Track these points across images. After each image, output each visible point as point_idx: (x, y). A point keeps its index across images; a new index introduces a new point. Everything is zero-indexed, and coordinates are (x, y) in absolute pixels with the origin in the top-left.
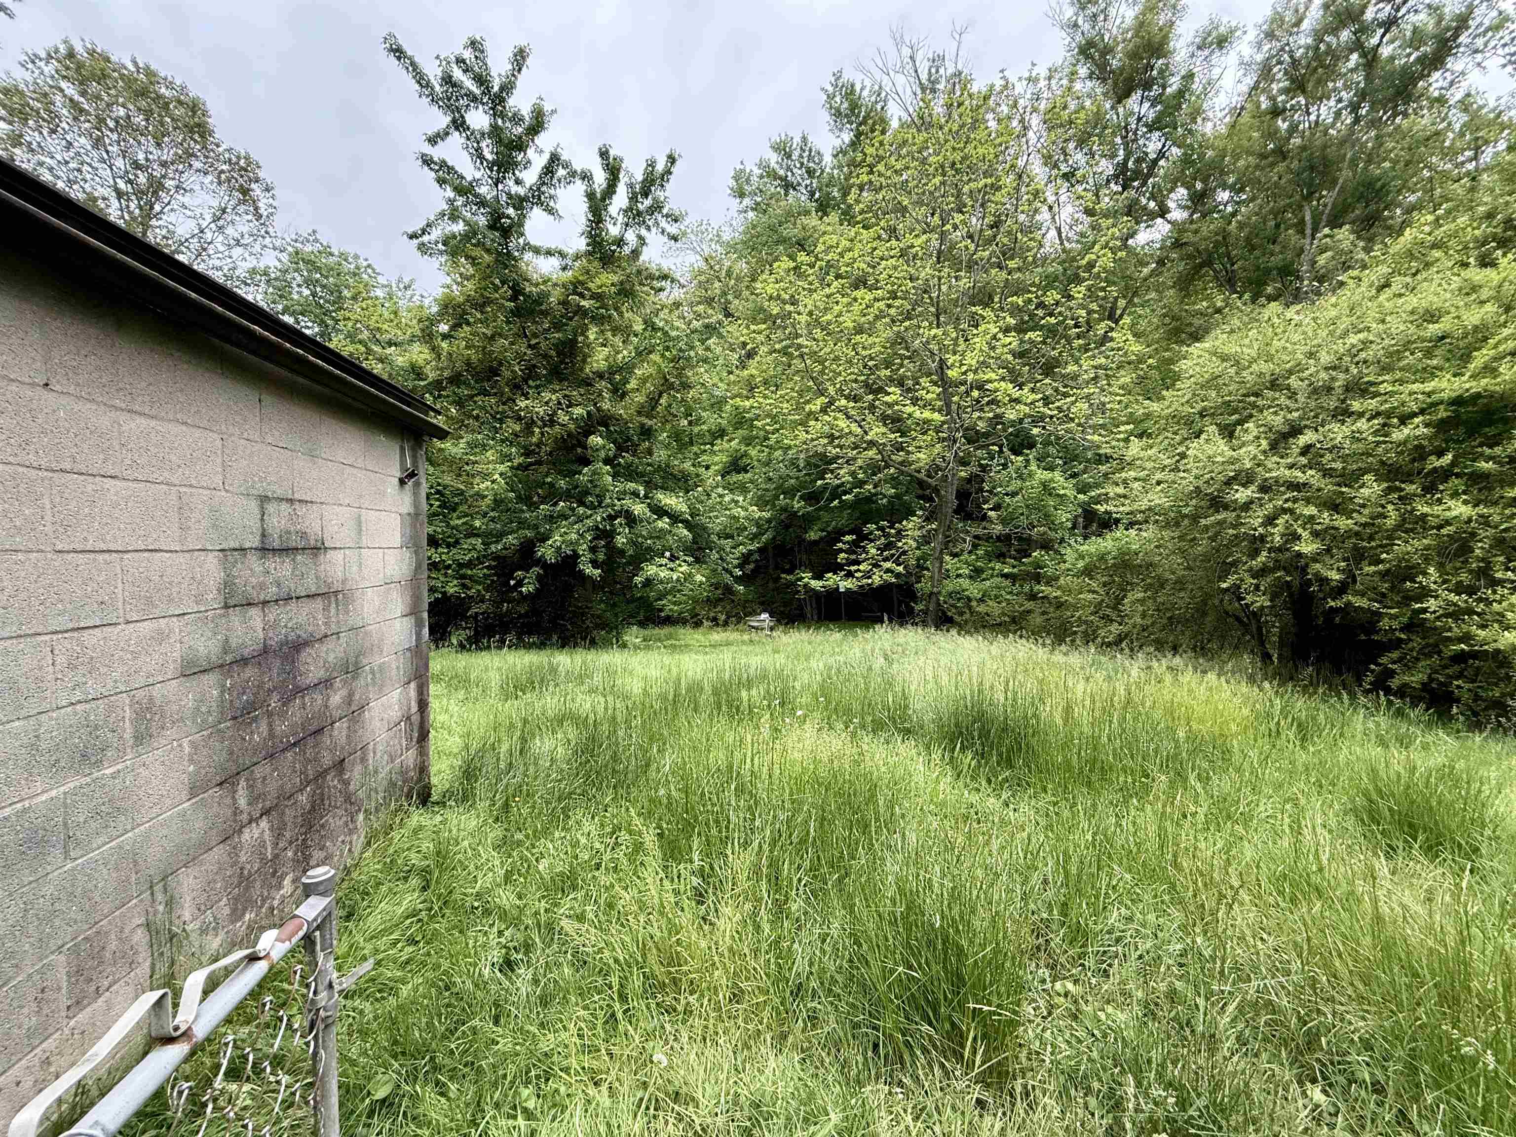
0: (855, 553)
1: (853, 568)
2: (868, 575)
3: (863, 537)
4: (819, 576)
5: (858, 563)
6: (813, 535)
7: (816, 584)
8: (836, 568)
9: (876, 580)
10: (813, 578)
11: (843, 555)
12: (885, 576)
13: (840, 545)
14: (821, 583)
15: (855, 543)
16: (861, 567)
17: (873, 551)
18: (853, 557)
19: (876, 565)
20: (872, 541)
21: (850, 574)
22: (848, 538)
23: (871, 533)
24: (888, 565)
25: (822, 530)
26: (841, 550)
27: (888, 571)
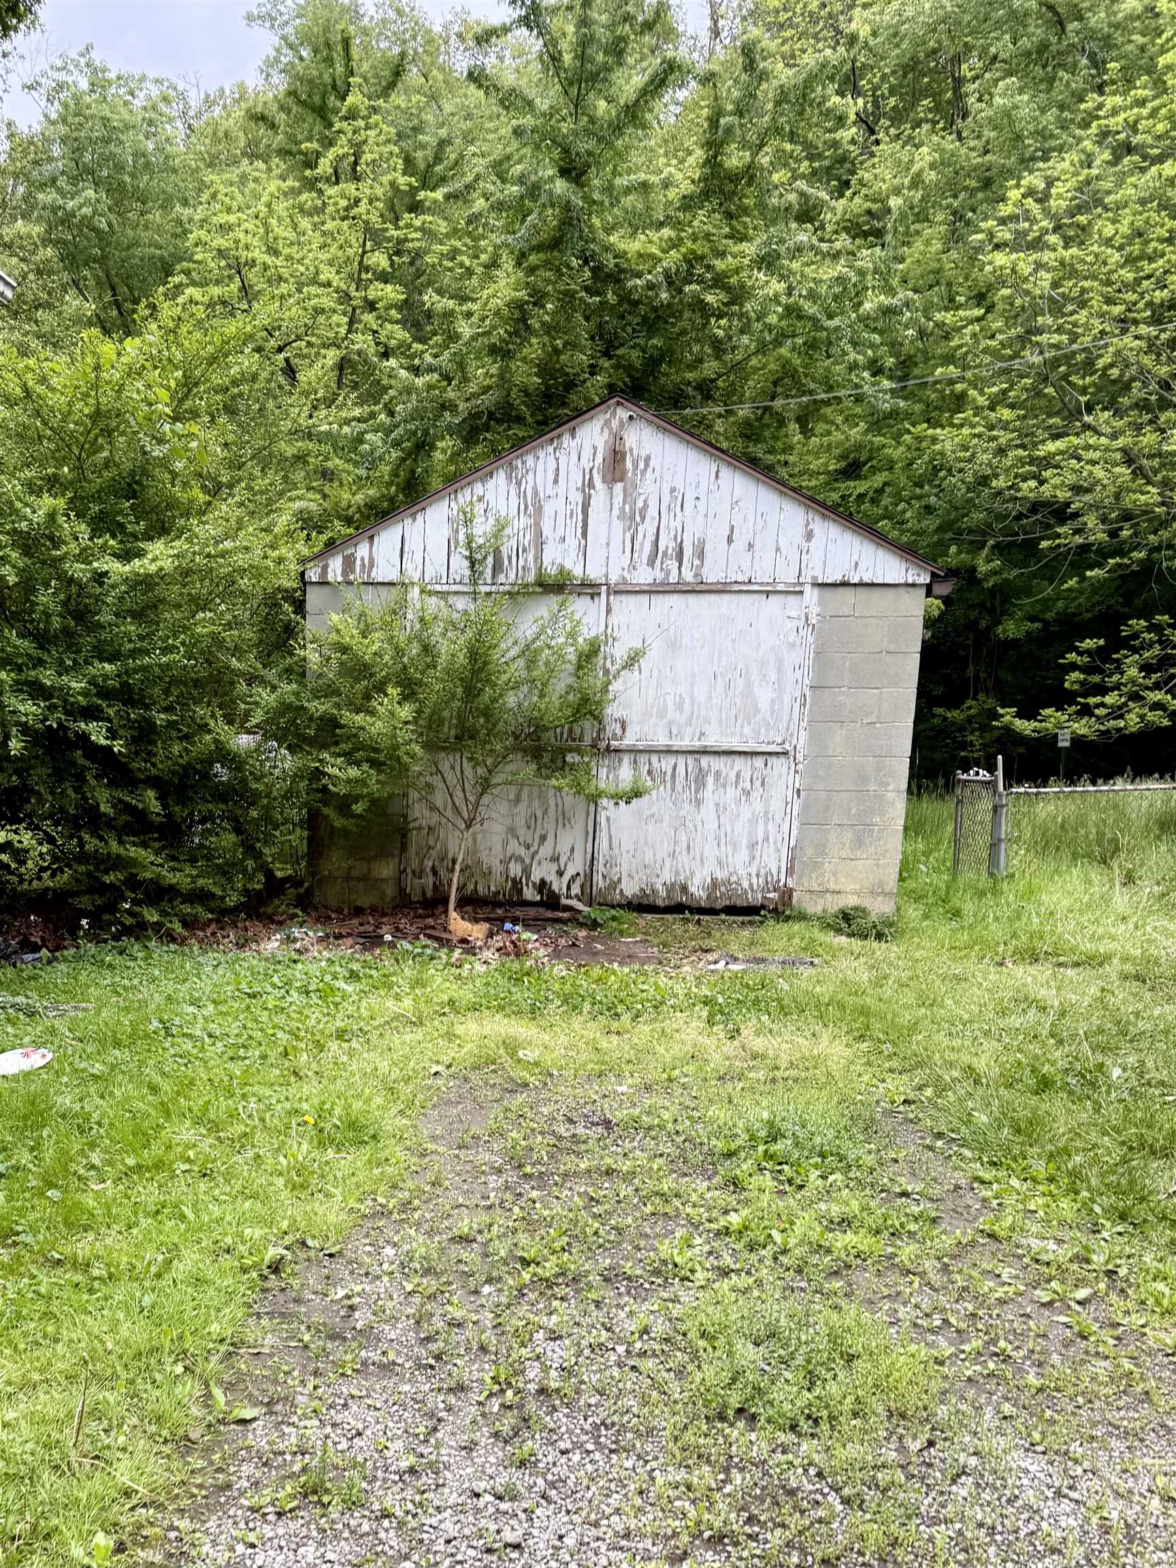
0: (1100, 671)
1: (1092, 700)
2: (1118, 712)
3: (1117, 643)
4: (1027, 713)
5: (1103, 690)
6: (1010, 629)
7: (1025, 726)
8: (1061, 699)
9: (1132, 721)
10: (1020, 715)
11: (1076, 675)
12: (1152, 716)
13: (1072, 657)
14: (1034, 724)
15: (1102, 654)
16: (1108, 700)
17: (1133, 672)
18: (1096, 679)
19: (1135, 697)
20: (1135, 650)
21: (1086, 711)
22: (1089, 643)
23: (1135, 636)
24: (1157, 696)
25: (1032, 619)
26: (1074, 667)
27: (1157, 706)
